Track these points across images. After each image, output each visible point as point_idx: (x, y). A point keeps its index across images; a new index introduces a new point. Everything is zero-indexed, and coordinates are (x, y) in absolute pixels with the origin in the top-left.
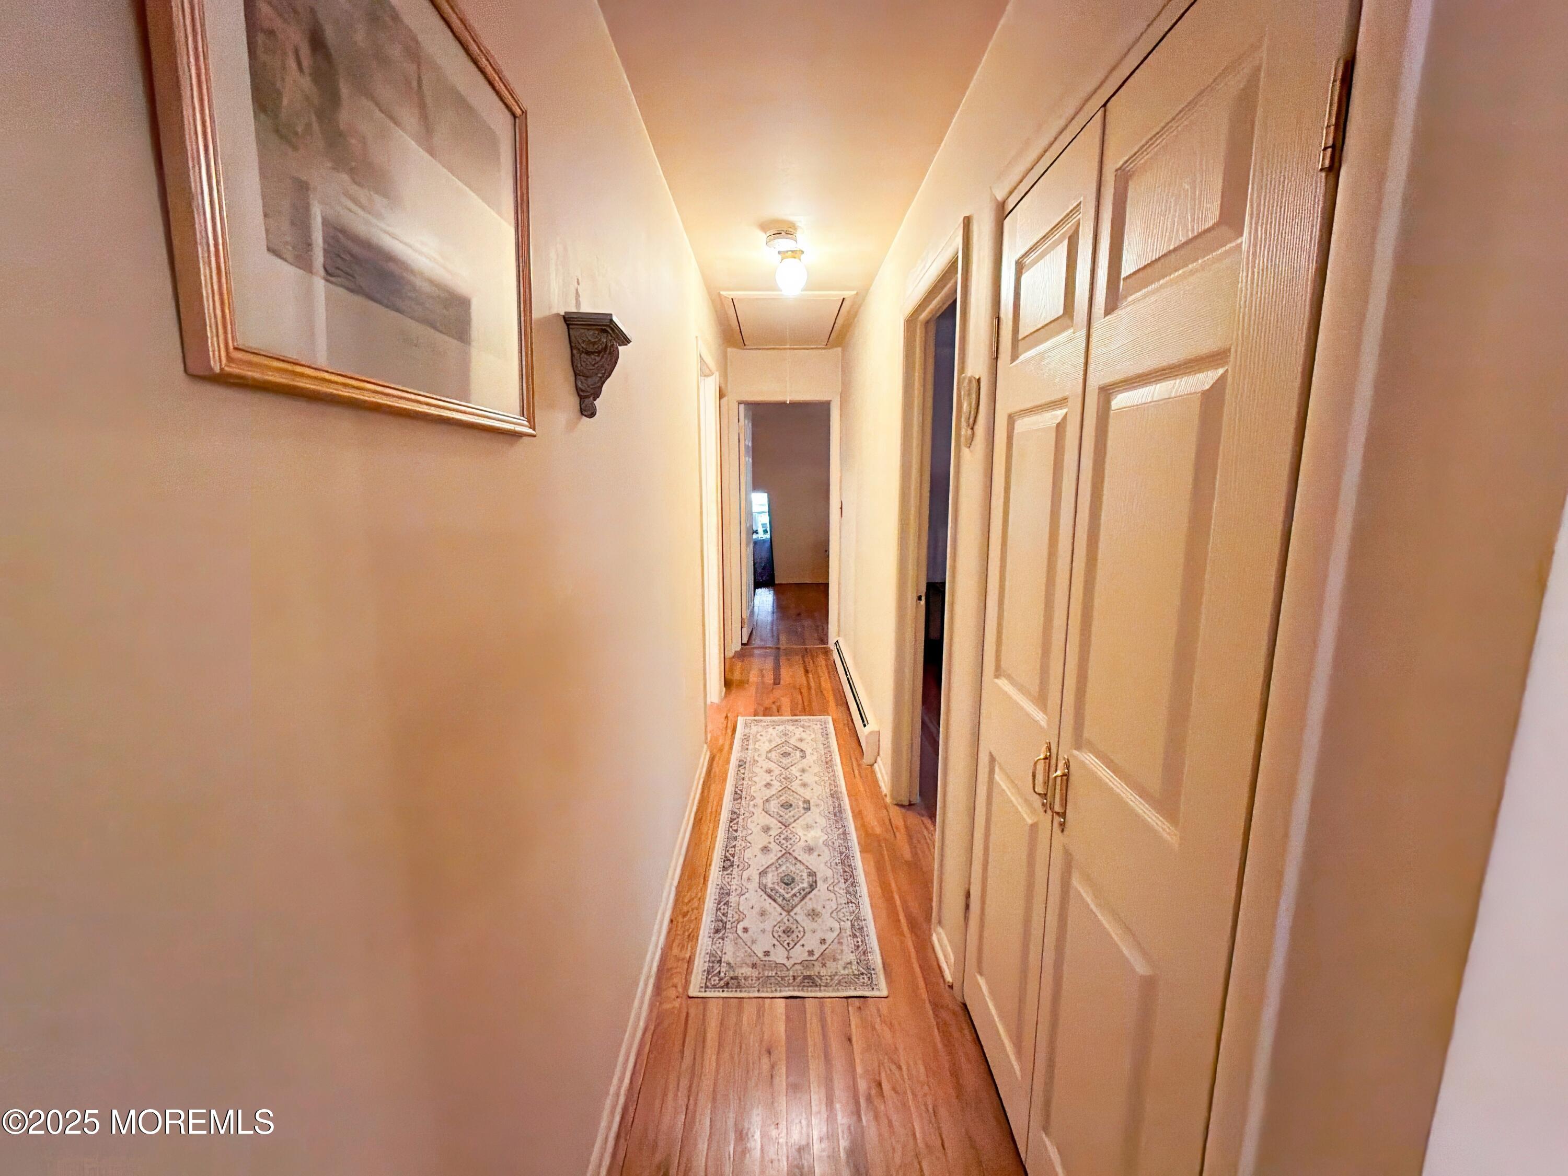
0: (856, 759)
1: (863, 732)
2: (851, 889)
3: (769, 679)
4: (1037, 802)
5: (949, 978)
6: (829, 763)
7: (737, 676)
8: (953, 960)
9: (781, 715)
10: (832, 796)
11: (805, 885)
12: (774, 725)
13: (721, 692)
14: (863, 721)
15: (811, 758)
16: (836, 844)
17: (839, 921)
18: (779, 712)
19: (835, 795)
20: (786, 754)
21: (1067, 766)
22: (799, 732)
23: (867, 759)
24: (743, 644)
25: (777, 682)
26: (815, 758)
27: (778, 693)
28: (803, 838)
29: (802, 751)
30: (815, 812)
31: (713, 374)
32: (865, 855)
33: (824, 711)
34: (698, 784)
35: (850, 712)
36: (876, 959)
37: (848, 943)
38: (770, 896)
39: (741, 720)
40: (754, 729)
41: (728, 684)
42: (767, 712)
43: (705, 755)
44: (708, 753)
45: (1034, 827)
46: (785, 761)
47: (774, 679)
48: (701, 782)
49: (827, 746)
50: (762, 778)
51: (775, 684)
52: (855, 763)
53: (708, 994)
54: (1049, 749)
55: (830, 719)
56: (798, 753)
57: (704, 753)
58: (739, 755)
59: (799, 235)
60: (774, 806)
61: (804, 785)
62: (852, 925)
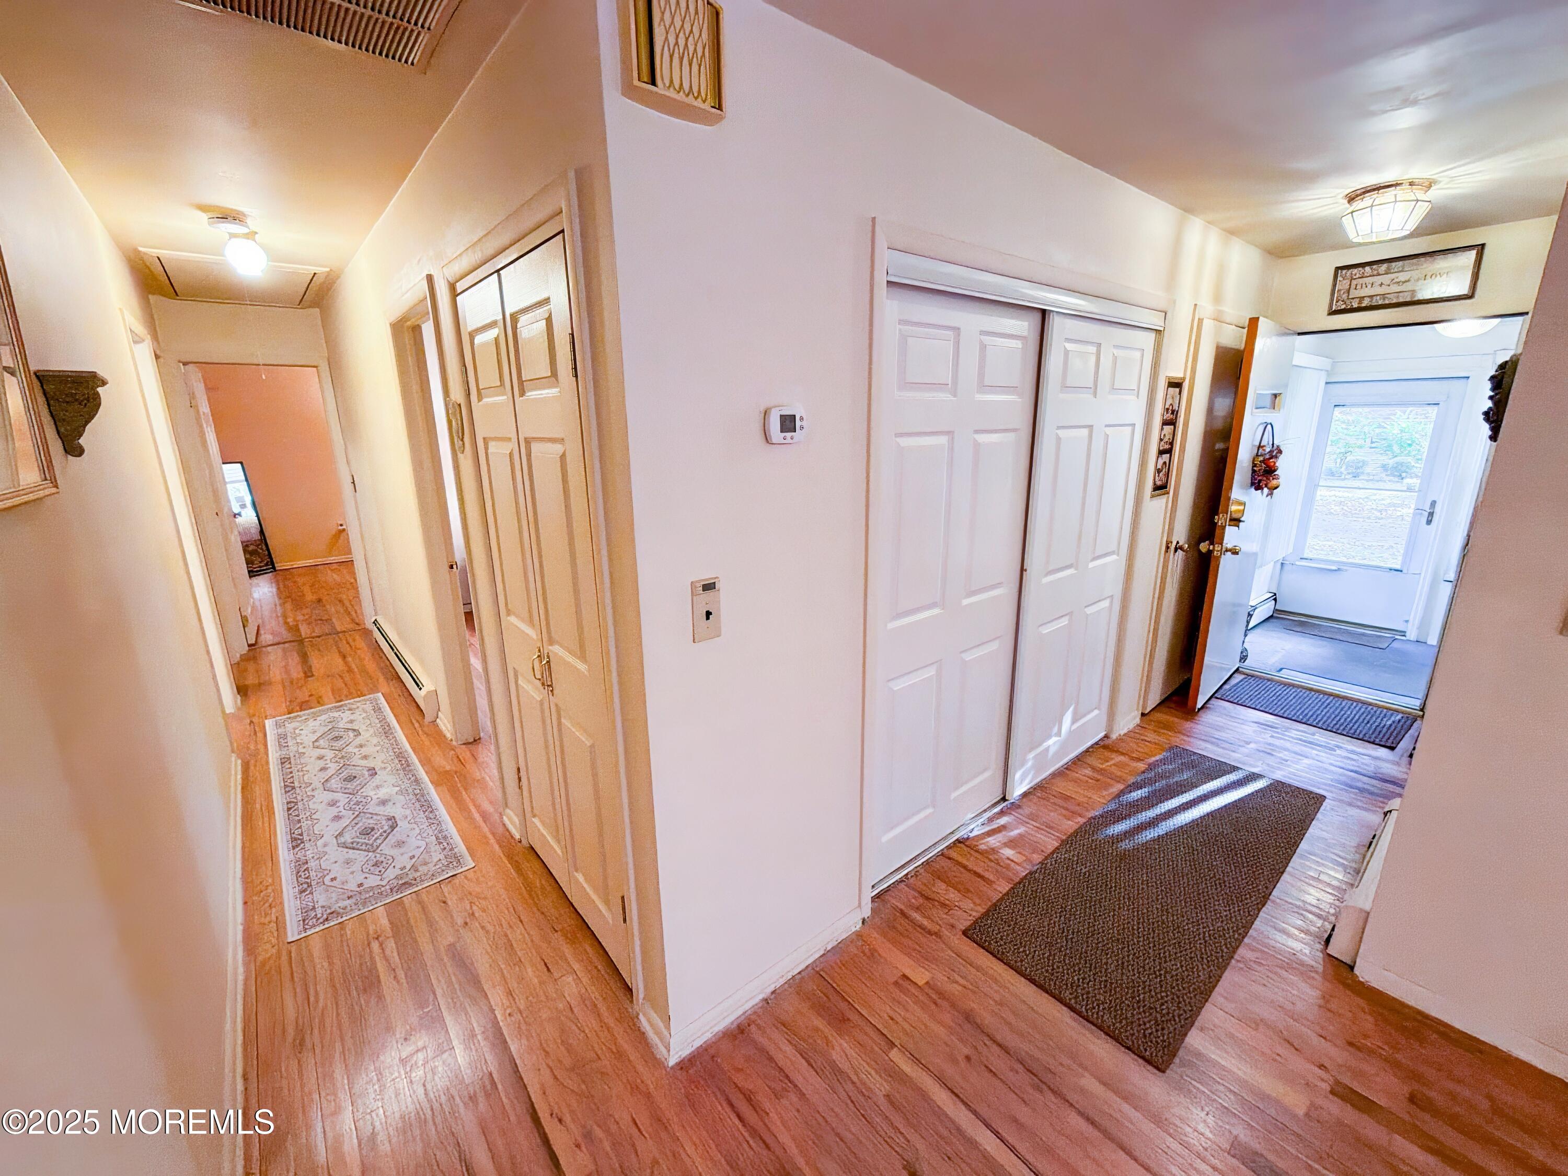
0: (418, 721)
1: (419, 695)
2: (431, 816)
3: (296, 672)
4: (538, 683)
5: (517, 836)
6: (387, 731)
7: (251, 680)
8: (518, 822)
9: (322, 705)
10: (398, 757)
11: (386, 828)
12: (315, 717)
13: (236, 702)
14: (418, 685)
15: (365, 735)
16: (410, 790)
17: (423, 839)
18: (320, 702)
19: (401, 756)
20: (337, 738)
21: (548, 657)
22: (347, 716)
23: (428, 718)
24: (249, 646)
25: (308, 673)
26: (371, 731)
27: (313, 684)
28: (374, 797)
29: (354, 730)
30: (382, 776)
31: (143, 340)
32: (440, 788)
33: (374, 690)
34: (236, 790)
35: (402, 682)
36: (461, 848)
37: (435, 848)
38: (354, 849)
39: (269, 724)
40: (290, 726)
41: (242, 690)
42: (304, 706)
43: (236, 764)
44: (239, 762)
45: (541, 703)
46: (338, 744)
47: (305, 673)
48: (239, 788)
49: (383, 720)
50: (313, 766)
51: (307, 676)
52: (417, 725)
53: (309, 933)
54: (539, 651)
55: (380, 694)
56: (351, 734)
57: (233, 763)
58: (278, 754)
59: (249, 221)
60: (334, 783)
61: (365, 757)
62: (437, 838)
